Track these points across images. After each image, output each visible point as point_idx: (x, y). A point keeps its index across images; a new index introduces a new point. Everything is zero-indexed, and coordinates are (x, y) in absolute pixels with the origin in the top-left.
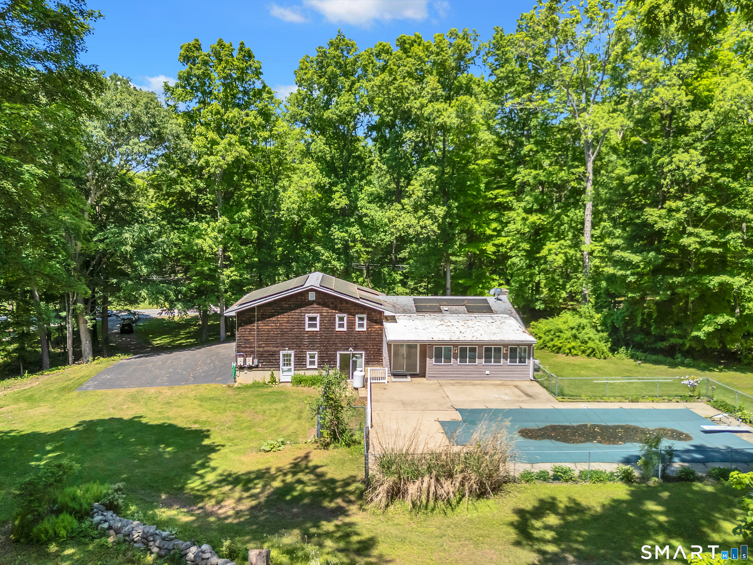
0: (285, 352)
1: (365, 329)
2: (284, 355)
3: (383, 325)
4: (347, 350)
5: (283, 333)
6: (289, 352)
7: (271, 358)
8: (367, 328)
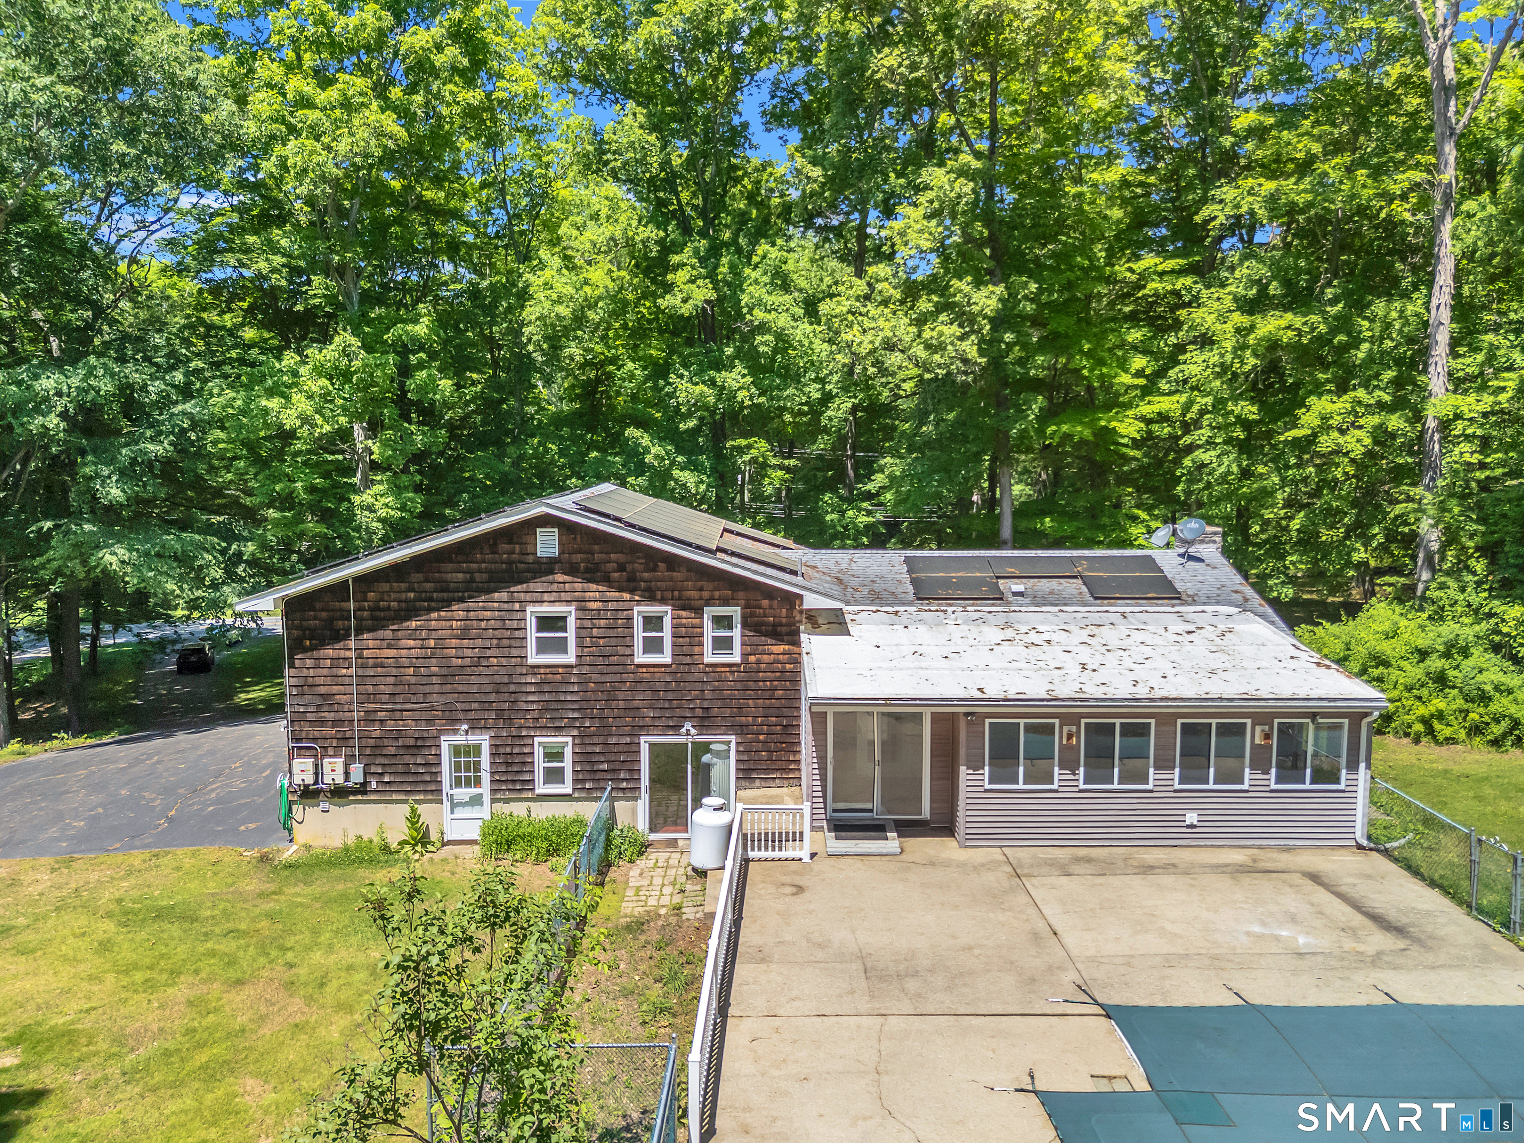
0: (460, 739)
1: (736, 658)
2: (457, 751)
3: (797, 643)
4: (676, 728)
5: (449, 675)
6: (474, 738)
7: (408, 759)
8: (744, 655)
